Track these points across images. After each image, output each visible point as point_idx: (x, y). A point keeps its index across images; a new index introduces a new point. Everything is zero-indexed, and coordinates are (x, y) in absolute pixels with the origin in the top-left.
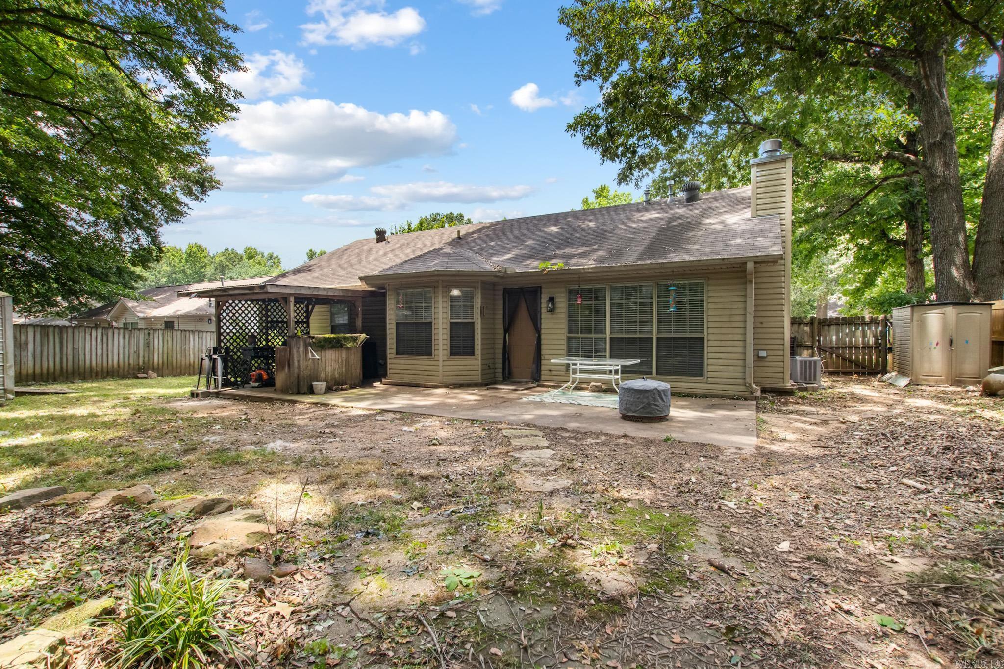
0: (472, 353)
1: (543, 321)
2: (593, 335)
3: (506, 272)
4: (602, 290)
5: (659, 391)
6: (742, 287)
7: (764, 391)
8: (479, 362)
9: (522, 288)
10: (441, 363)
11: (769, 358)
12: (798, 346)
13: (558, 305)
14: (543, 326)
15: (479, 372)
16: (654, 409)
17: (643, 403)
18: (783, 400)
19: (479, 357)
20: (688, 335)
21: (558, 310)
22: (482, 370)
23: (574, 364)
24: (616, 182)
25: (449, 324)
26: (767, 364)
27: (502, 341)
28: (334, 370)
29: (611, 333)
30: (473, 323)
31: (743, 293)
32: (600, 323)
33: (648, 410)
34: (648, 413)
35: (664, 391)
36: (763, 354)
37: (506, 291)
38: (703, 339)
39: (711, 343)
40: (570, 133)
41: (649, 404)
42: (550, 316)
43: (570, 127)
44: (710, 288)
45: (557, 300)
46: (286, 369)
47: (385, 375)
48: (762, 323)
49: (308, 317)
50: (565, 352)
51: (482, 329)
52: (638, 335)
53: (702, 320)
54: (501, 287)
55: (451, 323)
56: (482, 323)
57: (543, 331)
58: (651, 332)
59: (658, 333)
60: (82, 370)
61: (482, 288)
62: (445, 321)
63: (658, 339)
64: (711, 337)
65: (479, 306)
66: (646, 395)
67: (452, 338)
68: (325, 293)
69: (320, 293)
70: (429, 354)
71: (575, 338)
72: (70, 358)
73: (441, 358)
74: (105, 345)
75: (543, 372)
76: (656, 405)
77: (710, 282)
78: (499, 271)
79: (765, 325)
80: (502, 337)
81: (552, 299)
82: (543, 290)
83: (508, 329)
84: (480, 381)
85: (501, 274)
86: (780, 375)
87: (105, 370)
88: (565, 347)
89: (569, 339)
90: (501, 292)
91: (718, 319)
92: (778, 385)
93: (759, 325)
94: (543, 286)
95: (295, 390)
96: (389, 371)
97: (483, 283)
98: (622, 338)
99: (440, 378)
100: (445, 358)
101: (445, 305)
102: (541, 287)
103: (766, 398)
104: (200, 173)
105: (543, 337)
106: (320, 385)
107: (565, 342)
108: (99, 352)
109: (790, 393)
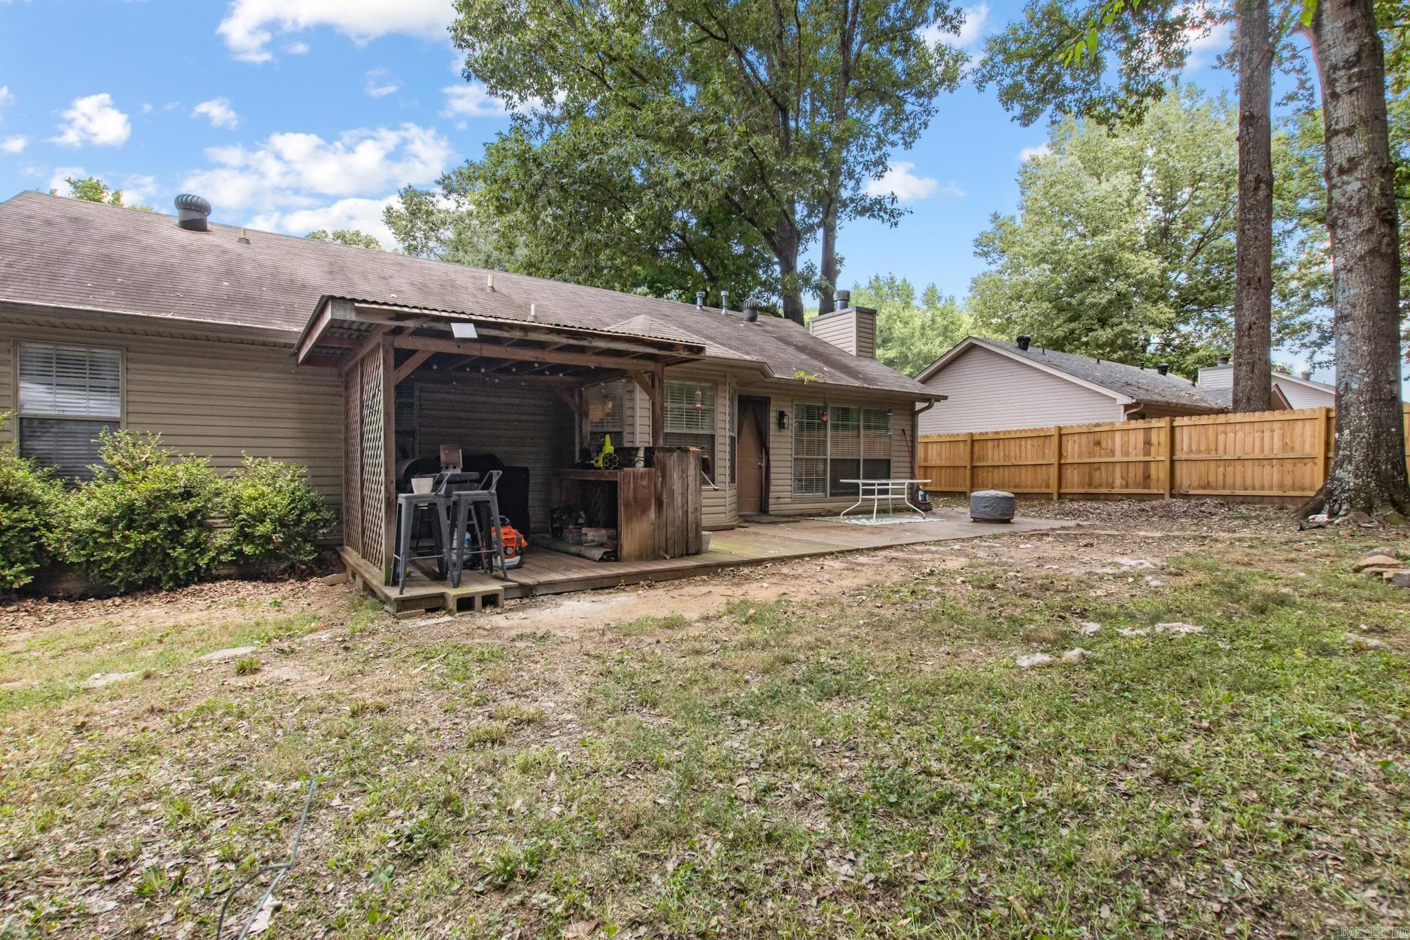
1: (771, 440)
2: (816, 457)
4: (823, 408)
6: (910, 417)
9: (750, 397)
10: (727, 494)
14: (771, 445)
29: (831, 454)
31: (910, 423)
32: (822, 443)
39: (894, 464)
46: (652, 515)
50: (791, 476)
52: (850, 457)
57: (771, 451)
58: (859, 454)
59: (864, 455)
63: (864, 460)
64: (894, 459)
71: (800, 459)
73: (727, 486)
75: (771, 501)
81: (782, 415)
82: (772, 402)
88: (792, 470)
94: (772, 397)
98: (839, 460)
102: (769, 399)
105: (771, 458)
107: (792, 464)
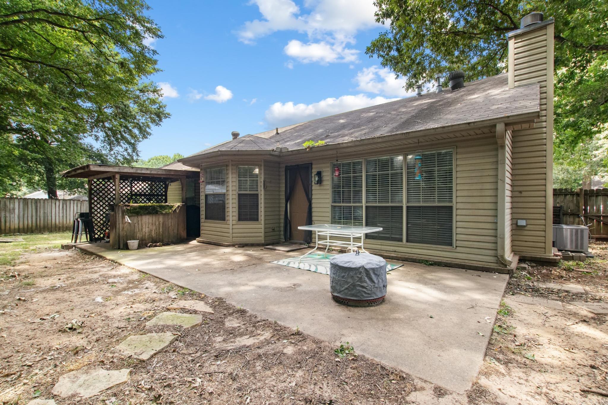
0: (255, 218)
1: (313, 192)
2: (352, 204)
3: (281, 152)
4: (360, 163)
5: (366, 270)
6: (494, 153)
7: (522, 260)
8: (262, 226)
9: (298, 165)
10: (231, 226)
11: (529, 227)
12: (564, 215)
13: (324, 178)
14: (313, 197)
15: (262, 235)
16: (360, 291)
17: (347, 283)
18: (544, 271)
19: (263, 222)
20: (436, 204)
21: (325, 183)
22: (265, 233)
23: (319, 232)
24: (404, 89)
25: (237, 195)
26: (526, 233)
27: (284, 209)
28: (151, 230)
29: (367, 202)
30: (257, 195)
31: (494, 160)
32: (358, 193)
33: (353, 292)
34: (353, 295)
35: (373, 269)
36: (522, 223)
37: (287, 168)
38: (451, 207)
39: (459, 212)
40: (368, 55)
41: (354, 286)
42: (318, 188)
43: (368, 49)
44: (458, 156)
45: (324, 174)
47: (198, 235)
48: (521, 192)
49: (166, 192)
50: (329, 219)
51: (265, 199)
52: (390, 204)
53: (451, 188)
54: (284, 165)
55: (239, 195)
56: (265, 195)
57: (313, 201)
58: (402, 202)
59: (408, 202)
60: (50, 226)
61: (265, 166)
62: (234, 193)
63: (408, 207)
64: (460, 206)
65: (262, 180)
66: (351, 274)
67: (240, 207)
68: (148, 172)
69: (143, 172)
70: (224, 219)
71: (338, 206)
72: (42, 219)
73: (231, 222)
74: (65, 211)
76: (363, 287)
77: (459, 150)
78: (273, 150)
79: (524, 194)
80: (284, 205)
81: (319, 174)
82: (313, 166)
83: (289, 198)
84: (263, 242)
85: (276, 153)
86: (542, 245)
87: (65, 226)
88: (329, 214)
89: (333, 207)
90: (284, 169)
91: (467, 188)
92: (539, 254)
93: (517, 194)
94: (313, 162)
95: (117, 246)
96: (202, 232)
97: (265, 161)
98: (376, 207)
99: (230, 239)
100: (234, 222)
101: (234, 180)
102: (312, 164)
103: (524, 269)
104: (158, 109)
105: (313, 205)
106: (133, 243)
107: (329, 210)
108: (61, 215)
109: (552, 263)
